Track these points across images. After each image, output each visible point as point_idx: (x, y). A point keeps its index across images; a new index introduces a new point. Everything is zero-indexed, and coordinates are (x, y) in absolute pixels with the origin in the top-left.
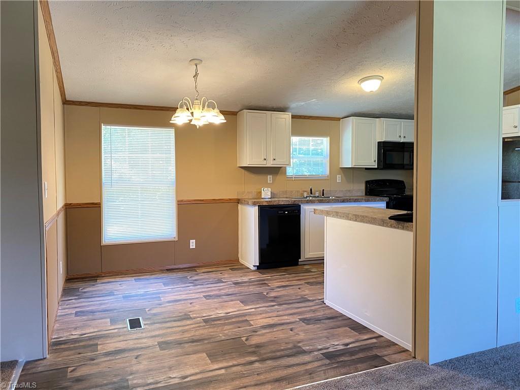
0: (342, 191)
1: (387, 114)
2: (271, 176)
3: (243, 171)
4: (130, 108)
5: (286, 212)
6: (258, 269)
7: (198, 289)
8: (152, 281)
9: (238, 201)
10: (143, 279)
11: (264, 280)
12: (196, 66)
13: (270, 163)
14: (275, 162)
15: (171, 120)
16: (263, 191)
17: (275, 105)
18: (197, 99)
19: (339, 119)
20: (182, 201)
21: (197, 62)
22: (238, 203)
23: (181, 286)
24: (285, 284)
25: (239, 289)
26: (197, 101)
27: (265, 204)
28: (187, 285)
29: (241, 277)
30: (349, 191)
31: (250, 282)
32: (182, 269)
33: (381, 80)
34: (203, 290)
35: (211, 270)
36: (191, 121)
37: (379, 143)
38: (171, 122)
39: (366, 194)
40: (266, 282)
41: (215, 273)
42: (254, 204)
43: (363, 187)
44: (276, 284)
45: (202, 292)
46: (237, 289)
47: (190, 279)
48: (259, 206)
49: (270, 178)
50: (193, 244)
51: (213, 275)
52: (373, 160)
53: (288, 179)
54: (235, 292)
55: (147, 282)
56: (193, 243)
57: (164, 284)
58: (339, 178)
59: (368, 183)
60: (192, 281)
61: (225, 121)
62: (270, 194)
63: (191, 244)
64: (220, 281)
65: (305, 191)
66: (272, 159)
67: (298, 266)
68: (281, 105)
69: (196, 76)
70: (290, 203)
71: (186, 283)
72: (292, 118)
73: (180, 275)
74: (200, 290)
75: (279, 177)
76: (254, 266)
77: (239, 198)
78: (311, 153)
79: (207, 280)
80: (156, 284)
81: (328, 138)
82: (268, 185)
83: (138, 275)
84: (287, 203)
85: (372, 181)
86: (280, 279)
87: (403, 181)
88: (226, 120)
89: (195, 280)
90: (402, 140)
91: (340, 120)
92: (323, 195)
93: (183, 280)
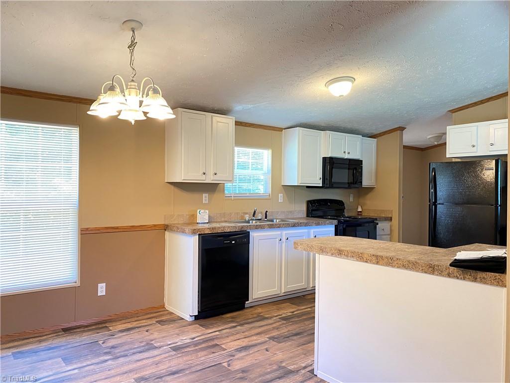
0: (284, 212)
1: (333, 126)
2: (207, 195)
3: (172, 187)
4: (11, 94)
5: (233, 242)
6: (195, 319)
7: (122, 365)
8: (43, 355)
9: (166, 228)
10: (27, 352)
11: (212, 339)
12: (133, 31)
13: (209, 179)
14: (216, 177)
15: (89, 110)
16: (198, 214)
17: (217, 106)
18: (133, 80)
19: (280, 130)
20: (87, 229)
21: (134, 25)
22: (165, 230)
23: (94, 361)
24: (244, 344)
25: (185, 359)
26: (133, 83)
27: (207, 232)
28: (102, 358)
29: (178, 335)
30: (291, 212)
31: (196, 345)
32: (86, 326)
33: (353, 82)
34: (131, 367)
35: (129, 326)
36: (120, 112)
37: (324, 159)
38: (88, 113)
39: (308, 216)
40: (216, 342)
41: (137, 330)
42: (194, 232)
43: (304, 207)
44: (231, 345)
45: (131, 371)
46: (181, 360)
47: (104, 346)
48: (199, 235)
49: (205, 197)
50: (102, 289)
51: (135, 336)
52: (318, 178)
53: (226, 198)
54: (181, 367)
55: (35, 358)
56: (102, 287)
57: (64, 360)
58: (281, 197)
59: (310, 203)
60: (108, 350)
61: (174, 116)
62: (207, 218)
63: (99, 290)
64: (150, 347)
65: (246, 214)
66: (212, 173)
67: (246, 311)
68: (224, 106)
69: (132, 45)
70: (237, 230)
71: (99, 355)
72: (236, 125)
73: (86, 338)
74: (126, 368)
75: (216, 196)
76: (191, 316)
77: (166, 223)
78: (250, 167)
79: (131, 346)
80: (50, 362)
81: (270, 151)
82: (205, 207)
83: (16, 343)
84: (234, 230)
85: (314, 201)
86: (233, 335)
87: (342, 201)
88: (174, 114)
89: (113, 347)
90: (346, 156)
91: (282, 131)
92: (266, 218)
93: (93, 349)
